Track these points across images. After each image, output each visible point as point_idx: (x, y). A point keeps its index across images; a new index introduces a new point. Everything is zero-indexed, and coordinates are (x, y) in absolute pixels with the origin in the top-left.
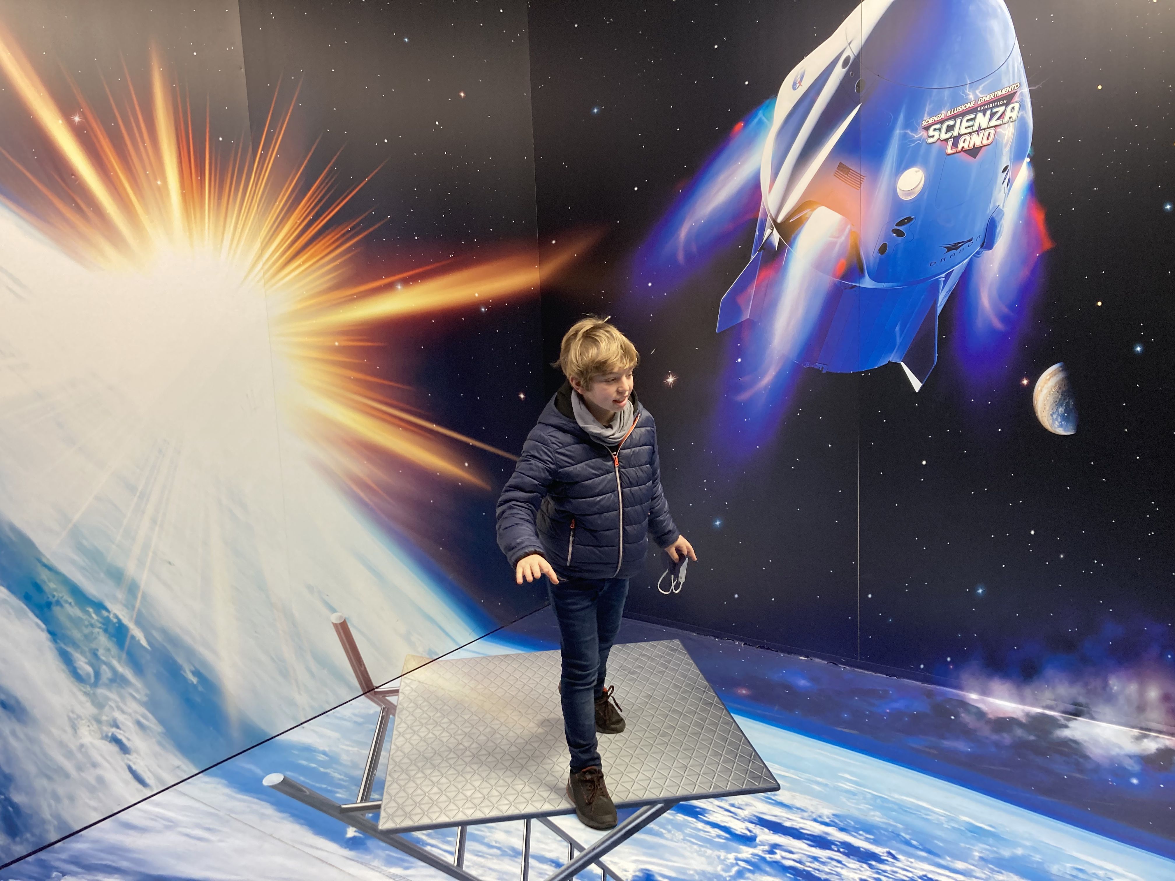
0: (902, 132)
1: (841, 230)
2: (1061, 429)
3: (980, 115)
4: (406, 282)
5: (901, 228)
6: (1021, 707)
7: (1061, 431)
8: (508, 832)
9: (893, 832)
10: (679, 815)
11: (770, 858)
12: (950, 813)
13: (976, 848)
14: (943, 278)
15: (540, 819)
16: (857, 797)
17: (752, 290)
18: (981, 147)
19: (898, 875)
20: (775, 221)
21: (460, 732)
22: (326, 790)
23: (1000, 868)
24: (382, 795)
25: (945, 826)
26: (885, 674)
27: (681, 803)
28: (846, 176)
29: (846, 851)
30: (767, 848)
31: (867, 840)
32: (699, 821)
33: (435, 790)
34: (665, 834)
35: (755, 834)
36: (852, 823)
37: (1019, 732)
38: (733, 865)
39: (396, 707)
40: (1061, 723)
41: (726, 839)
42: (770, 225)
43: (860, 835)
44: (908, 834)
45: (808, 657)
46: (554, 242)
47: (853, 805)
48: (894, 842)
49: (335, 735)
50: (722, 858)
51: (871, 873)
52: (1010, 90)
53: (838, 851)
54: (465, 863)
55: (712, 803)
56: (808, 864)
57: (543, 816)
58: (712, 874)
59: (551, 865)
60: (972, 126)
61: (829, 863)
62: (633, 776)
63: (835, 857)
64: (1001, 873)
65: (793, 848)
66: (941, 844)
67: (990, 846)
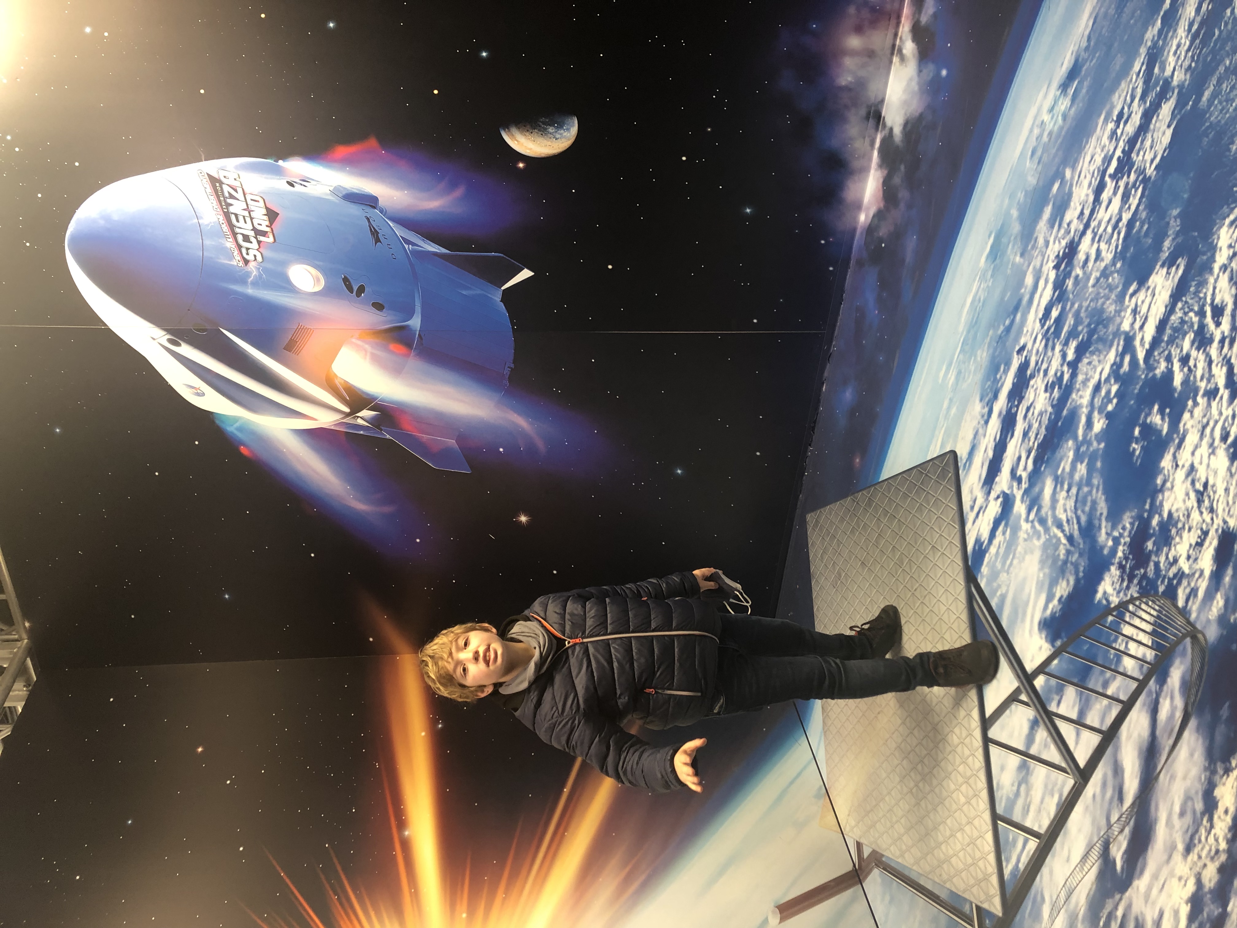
0: (250, 287)
1: (358, 348)
2: (572, 129)
3: (231, 209)
4: (402, 824)
5: (355, 288)
6: (872, 172)
7: (574, 130)
8: (1002, 768)
9: (998, 343)
10: (982, 570)
11: (1025, 483)
12: (978, 274)
13: (1012, 257)
14: (409, 247)
15: (988, 726)
16: (963, 371)
17: (425, 437)
19: (1040, 350)
20: (348, 415)
21: (899, 787)
23: (1032, 238)
24: (965, 900)
25: (990, 284)
26: (840, 307)
27: (970, 563)
28: (298, 343)
29: (1017, 398)
30: (1015, 484)
31: (1006, 372)
32: (988, 549)
33: (959, 835)
34: (1002, 592)
35: (1001, 493)
36: (989, 383)
37: (897, 180)
38: (1033, 527)
39: (873, 850)
40: (887, 134)
41: (1006, 525)
42: (352, 419)
43: (1001, 377)
44: (999, 327)
45: (823, 383)
46: (371, 639)
47: (971, 377)
48: (1007, 344)
50: (1026, 536)
51: (1039, 378)
53: (1018, 406)
54: (1035, 829)
55: (970, 530)
56: (1031, 443)
57: (986, 723)
58: (1043, 552)
59: (1036, 731)
60: (244, 217)
61: (1030, 421)
62: (943, 609)
63: (1024, 412)
64: (1036, 238)
65: (1015, 455)
66: (1009, 294)
67: (1009, 243)
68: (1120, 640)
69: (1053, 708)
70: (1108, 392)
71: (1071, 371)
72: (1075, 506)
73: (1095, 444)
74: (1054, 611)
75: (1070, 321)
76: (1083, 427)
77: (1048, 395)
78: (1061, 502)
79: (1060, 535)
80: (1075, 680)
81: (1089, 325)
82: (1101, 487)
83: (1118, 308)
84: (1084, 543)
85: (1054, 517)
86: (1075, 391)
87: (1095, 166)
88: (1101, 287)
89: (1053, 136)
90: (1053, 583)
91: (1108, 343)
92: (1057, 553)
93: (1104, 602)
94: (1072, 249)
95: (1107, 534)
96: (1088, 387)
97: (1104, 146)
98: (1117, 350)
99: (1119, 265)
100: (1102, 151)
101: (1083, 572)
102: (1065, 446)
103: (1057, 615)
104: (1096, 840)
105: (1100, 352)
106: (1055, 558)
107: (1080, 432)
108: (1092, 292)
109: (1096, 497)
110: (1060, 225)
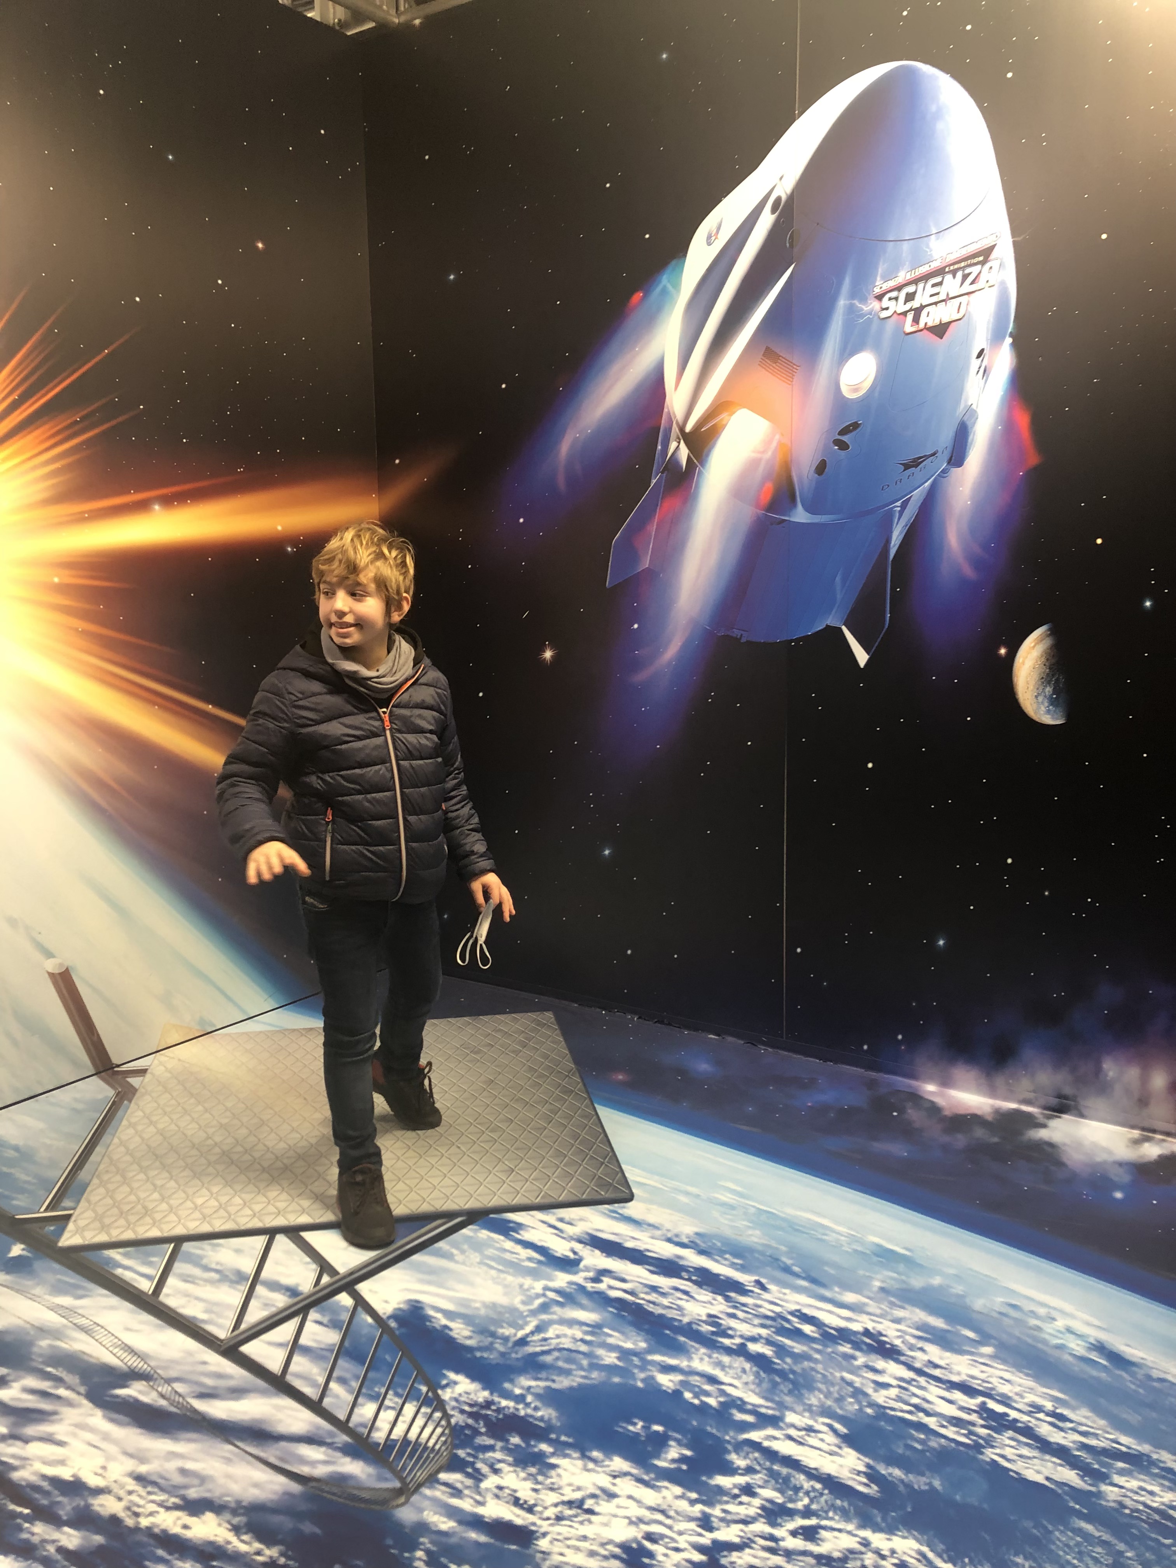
0: (848, 302)
1: (768, 442)
2: (1048, 716)
4: (169, 501)
5: (845, 438)
6: (990, 1101)
7: (1048, 720)
8: (238, 1251)
9: (770, 1256)
10: (483, 1231)
11: (592, 1287)
12: (858, 1233)
13: (879, 1276)
14: (898, 507)
15: (289, 1235)
16: (734, 1212)
17: (653, 527)
19: (761, 1310)
20: (682, 429)
21: (215, 1123)
23: (904, 1302)
24: (78, 1201)
25: (846, 1248)
26: (817, 1058)
27: (492, 1216)
28: (775, 365)
29: (700, 1280)
30: (591, 1274)
31: (733, 1266)
32: (510, 1240)
33: (156, 1196)
34: (456, 1255)
35: (580, 1256)
36: (719, 1244)
37: (979, 1133)
38: (538, 1296)
39: (136, 1090)
40: (1038, 1121)
41: (539, 1262)
42: (676, 435)
43: (726, 1259)
44: (792, 1258)
45: (719, 1035)
46: (397, 461)
47: (726, 1222)
48: (769, 1268)
49: (41, 1125)
50: (526, 1287)
51: (725, 1307)
53: (689, 1280)
54: (165, 1290)
55: (533, 1216)
56: (642, 1296)
57: (293, 1232)
58: (506, 1307)
59: (284, 1294)
61: (672, 1294)
62: (435, 1181)
63: (682, 1287)
64: (904, 1308)
65: (628, 1275)
66: (832, 1272)
67: (897, 1273)
68: (397, 1400)
69: (313, 1315)
70: (707, 1394)
71: (735, 1347)
72: (564, 1349)
73: (642, 1375)
74: (433, 1320)
75: (798, 1348)
76: (663, 1361)
77: (704, 1318)
78: (569, 1332)
79: (528, 1329)
80: (346, 1344)
81: (793, 1372)
82: (587, 1381)
83: (814, 1408)
84: (517, 1359)
85: (551, 1323)
86: (709, 1352)
87: (998, 1385)
88: (841, 1389)
89: (1036, 1333)
90: (468, 1319)
91: (770, 1395)
92: (505, 1325)
93: (444, 1382)
94: (890, 1352)
95: (529, 1388)
96: (714, 1369)
97: (1023, 1397)
98: (761, 1406)
99: (869, 1411)
100: (1017, 1394)
101: (482, 1357)
102: (639, 1338)
103: (428, 1323)
104: (152, 1363)
105: (759, 1385)
106: (499, 1323)
107: (657, 1358)
108: (835, 1377)
109: (575, 1376)
110: (919, 1338)
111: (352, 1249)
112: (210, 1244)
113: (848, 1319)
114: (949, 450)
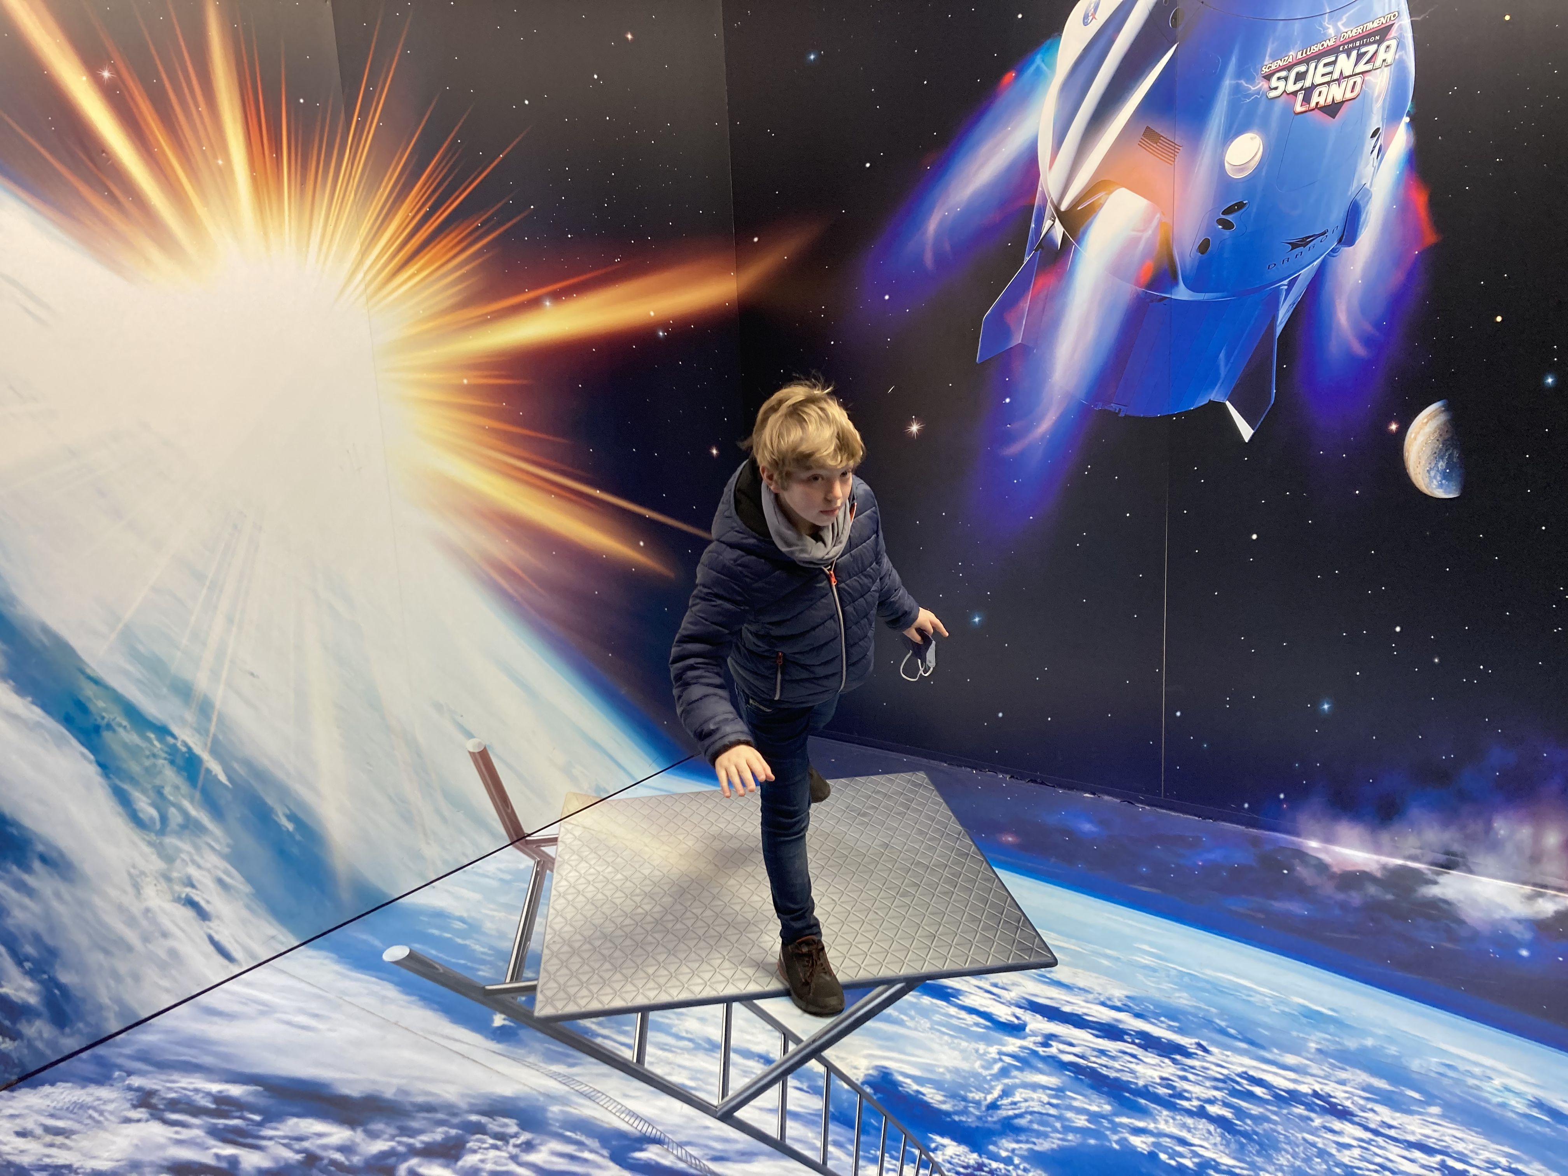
0: (1234, 82)
1: (1148, 221)
2: (1441, 490)
3: (1342, 57)
4: (557, 296)
5: (1229, 218)
6: (1376, 858)
7: (1440, 494)
8: (702, 1020)
9: (1204, 1018)
10: (925, 997)
11: (1044, 1051)
12: (1281, 994)
13: (1313, 1038)
14: (1286, 285)
15: (745, 1003)
16: (1157, 974)
17: (1025, 304)
18: (1343, 102)
20: (1057, 209)
21: (638, 891)
22: (465, 967)
23: (1344, 1064)
24: (538, 972)
25: (1274, 1009)
26: (1196, 816)
27: (928, 982)
28: (1155, 145)
29: (1143, 1042)
30: (1039, 1039)
31: (1170, 1028)
32: (951, 1004)
33: (608, 965)
34: (907, 1021)
35: (1023, 1021)
36: (1152, 1007)
37: (1372, 890)
38: (995, 1061)
39: (554, 859)
40: (1428, 878)
41: (986, 1027)
42: (1051, 214)
43: (1162, 1022)
44: (1223, 1020)
45: (1094, 794)
46: (756, 239)
47: (1153, 985)
48: (1206, 1031)
49: (476, 896)
50: (981, 1051)
51: (1175, 1070)
52: (1384, 22)
53: (1133, 1043)
54: (647, 1059)
55: (966, 982)
56: (1093, 1059)
57: (747, 999)
58: (968, 1072)
59: (758, 1061)
60: (1331, 73)
61: (1120, 1057)
62: (865, 948)
63: (1129, 1051)
64: (1346, 1070)
65: (1074, 1039)
66: (1266, 1033)
67: (1330, 1034)
68: (894, 1162)
69: (791, 1082)
70: (1182, 1156)
71: (1194, 1109)
72: (1035, 1112)
73: (1115, 1137)
74: (904, 1085)
75: (1255, 1110)
76: (1131, 1123)
77: (1158, 1081)
78: (1035, 1096)
79: (996, 1093)
80: (831, 1109)
81: (1257, 1134)
82: (1065, 1143)
83: (1285, 1168)
84: (995, 1123)
85: (1015, 1087)
86: (1171, 1114)
87: (1451, 1142)
88: (1305, 1148)
89: (1475, 1091)
90: (938, 1085)
91: (1239, 1156)
92: (973, 1089)
93: (933, 1145)
94: (1344, 1114)
95: (1013, 1151)
96: (1181, 1131)
97: (1477, 1154)
98: (1234, 1167)
99: (1338, 1170)
100: (1472, 1151)
101: (961, 1121)
102: (1102, 1101)
103: (900, 1089)
104: (659, 1128)
105: (1227, 1145)
106: (966, 1087)
107: (1125, 1120)
108: (1297, 1137)
109: (1052, 1138)
110: (1367, 1099)
111: (807, 1016)
112: (676, 1013)
113: (1294, 1081)
114: (1340, 228)
